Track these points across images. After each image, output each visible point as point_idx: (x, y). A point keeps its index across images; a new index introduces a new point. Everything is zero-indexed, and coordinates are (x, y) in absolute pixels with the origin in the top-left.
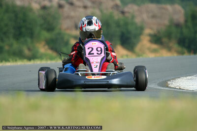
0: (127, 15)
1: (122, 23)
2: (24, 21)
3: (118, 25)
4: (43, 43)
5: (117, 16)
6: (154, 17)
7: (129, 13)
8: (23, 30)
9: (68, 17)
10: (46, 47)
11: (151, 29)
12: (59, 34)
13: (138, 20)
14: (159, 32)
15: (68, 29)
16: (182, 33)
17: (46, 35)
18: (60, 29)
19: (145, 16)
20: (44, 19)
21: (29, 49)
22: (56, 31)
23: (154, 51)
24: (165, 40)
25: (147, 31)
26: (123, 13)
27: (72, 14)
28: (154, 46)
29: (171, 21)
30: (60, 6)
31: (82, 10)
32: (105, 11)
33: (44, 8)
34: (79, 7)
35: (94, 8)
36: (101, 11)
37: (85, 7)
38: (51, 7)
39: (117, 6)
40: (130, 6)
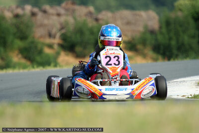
0: (101, 22)
1: (95, 30)
3: (92, 33)
4: (16, 52)
5: (91, 23)
6: (128, 23)
7: (103, 20)
9: (42, 25)
10: (20, 56)
12: (33, 42)
14: (133, 39)
15: (41, 37)
16: (156, 40)
17: (19, 43)
18: (34, 38)
20: (17, 27)
21: (2, 59)
22: (30, 40)
24: (139, 47)
26: (97, 20)
27: (46, 22)
29: (146, 27)
30: (33, 14)
31: (55, 18)
32: (79, 19)
33: (17, 16)
34: (53, 15)
35: (67, 15)
36: (75, 18)
37: (59, 15)
38: (24, 15)
39: (90, 13)
40: (104, 13)
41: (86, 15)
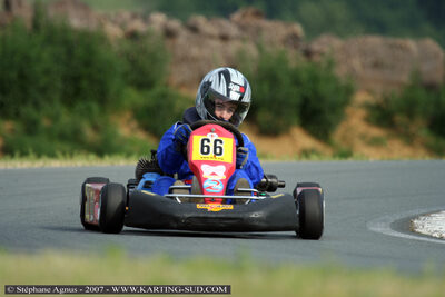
0: (316, 59)
1: (304, 76)
2: (88, 64)
3: (296, 82)
4: (128, 115)
5: (294, 59)
6: (377, 65)
7: (322, 54)
8: (84, 84)
9: (186, 59)
10: (134, 124)
11: (370, 91)
12: (164, 96)
13: (340, 72)
14: (386, 100)
15: (182, 85)
17: (133, 96)
18: (167, 85)
19: (357, 63)
20: (133, 62)
21: (96, 128)
22: (158, 90)
23: (375, 143)
24: (400, 119)
25: (361, 97)
26: (308, 54)
27: (195, 51)
28: (376, 132)
29: (416, 75)
30: (169, 34)
31: (216, 44)
32: (268, 49)
33: (133, 36)
34: (211, 37)
35: (243, 40)
36: (260, 48)
37: (224, 38)
38: (147, 35)
39: (294, 38)
40: (324, 38)
41: (285, 42)
